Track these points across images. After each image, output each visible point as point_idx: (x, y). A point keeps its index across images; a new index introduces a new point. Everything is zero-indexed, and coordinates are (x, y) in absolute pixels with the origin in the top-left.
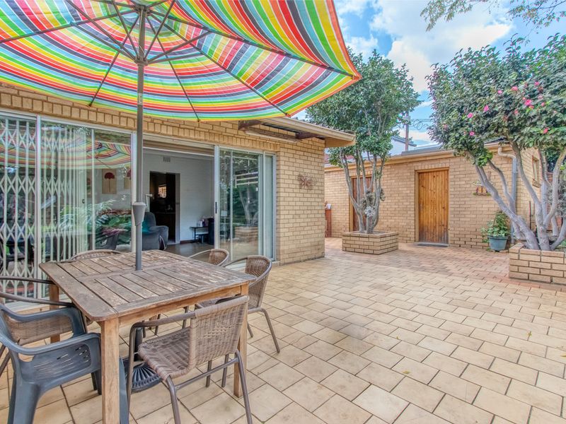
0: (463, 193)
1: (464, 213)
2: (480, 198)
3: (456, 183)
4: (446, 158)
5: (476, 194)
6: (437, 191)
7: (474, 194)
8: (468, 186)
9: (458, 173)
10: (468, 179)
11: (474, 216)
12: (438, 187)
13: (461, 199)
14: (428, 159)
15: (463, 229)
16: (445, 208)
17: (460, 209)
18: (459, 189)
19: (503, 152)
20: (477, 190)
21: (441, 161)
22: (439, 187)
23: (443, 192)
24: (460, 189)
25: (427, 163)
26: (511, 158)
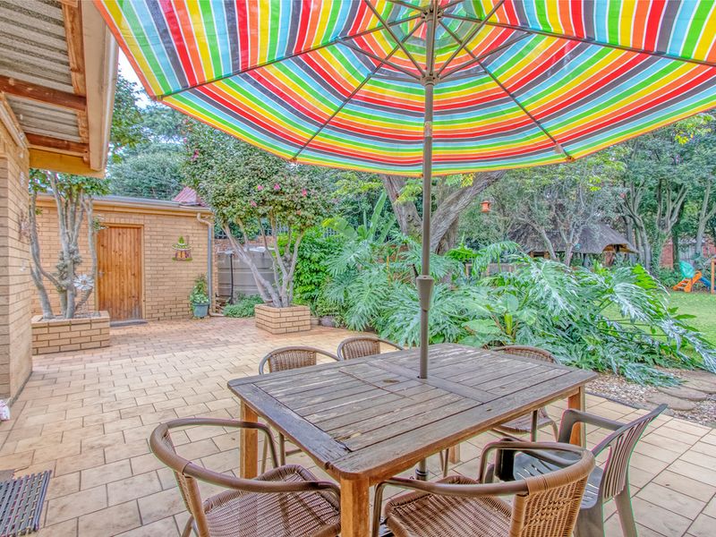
0: (161, 257)
1: (163, 280)
2: (178, 264)
3: (153, 245)
4: (140, 213)
5: (175, 259)
6: (125, 253)
7: (174, 259)
8: (166, 249)
9: (155, 233)
10: (166, 242)
11: (174, 283)
12: (125, 249)
13: (160, 264)
14: (115, 209)
15: (162, 299)
16: (138, 275)
17: (158, 276)
18: (156, 253)
19: (202, 217)
20: (176, 255)
21: (134, 216)
22: (127, 247)
23: (133, 254)
24: (158, 253)
25: (114, 215)
26: (207, 225)
